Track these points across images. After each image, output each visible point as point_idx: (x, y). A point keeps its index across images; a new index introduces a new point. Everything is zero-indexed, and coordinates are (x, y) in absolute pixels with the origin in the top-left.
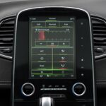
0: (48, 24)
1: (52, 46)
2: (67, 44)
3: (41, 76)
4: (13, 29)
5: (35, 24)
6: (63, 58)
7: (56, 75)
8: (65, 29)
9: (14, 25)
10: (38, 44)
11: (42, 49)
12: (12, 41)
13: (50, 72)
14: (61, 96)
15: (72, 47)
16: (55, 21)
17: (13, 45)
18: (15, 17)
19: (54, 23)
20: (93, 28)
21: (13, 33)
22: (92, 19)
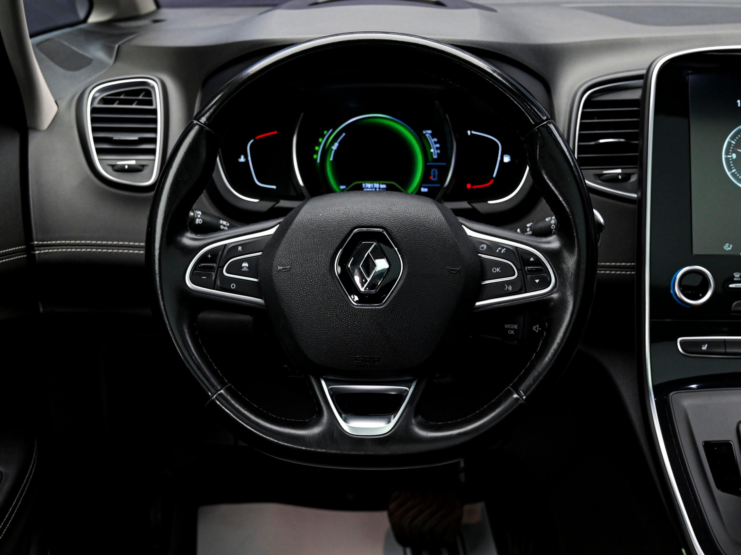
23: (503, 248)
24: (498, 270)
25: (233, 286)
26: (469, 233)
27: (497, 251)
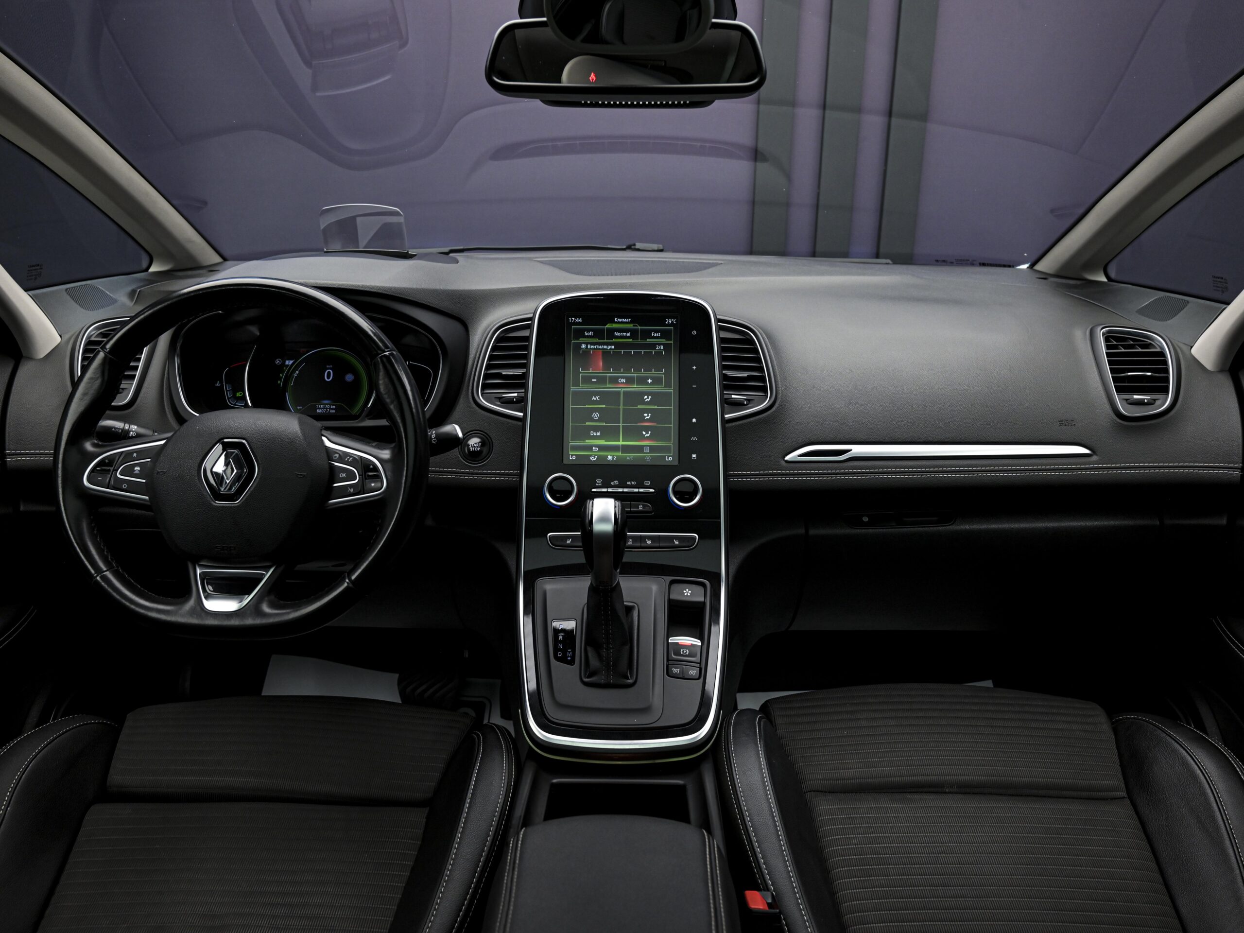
0: (611, 332)
1: (622, 387)
2: (657, 381)
3: (593, 459)
4: (527, 348)
5: (580, 334)
6: (647, 416)
7: (630, 457)
8: (653, 346)
9: (528, 339)
10: (587, 380)
11: (596, 394)
12: (525, 376)
13: (615, 448)
14: (641, 508)
15: (671, 390)
16: (631, 326)
17: (524, 386)
18: (531, 319)
19: (626, 331)
20: (722, 349)
21: (526, 357)
22: (720, 329)
23: (351, 457)
24: (344, 475)
25: (125, 486)
26: (328, 443)
27: (346, 459)
